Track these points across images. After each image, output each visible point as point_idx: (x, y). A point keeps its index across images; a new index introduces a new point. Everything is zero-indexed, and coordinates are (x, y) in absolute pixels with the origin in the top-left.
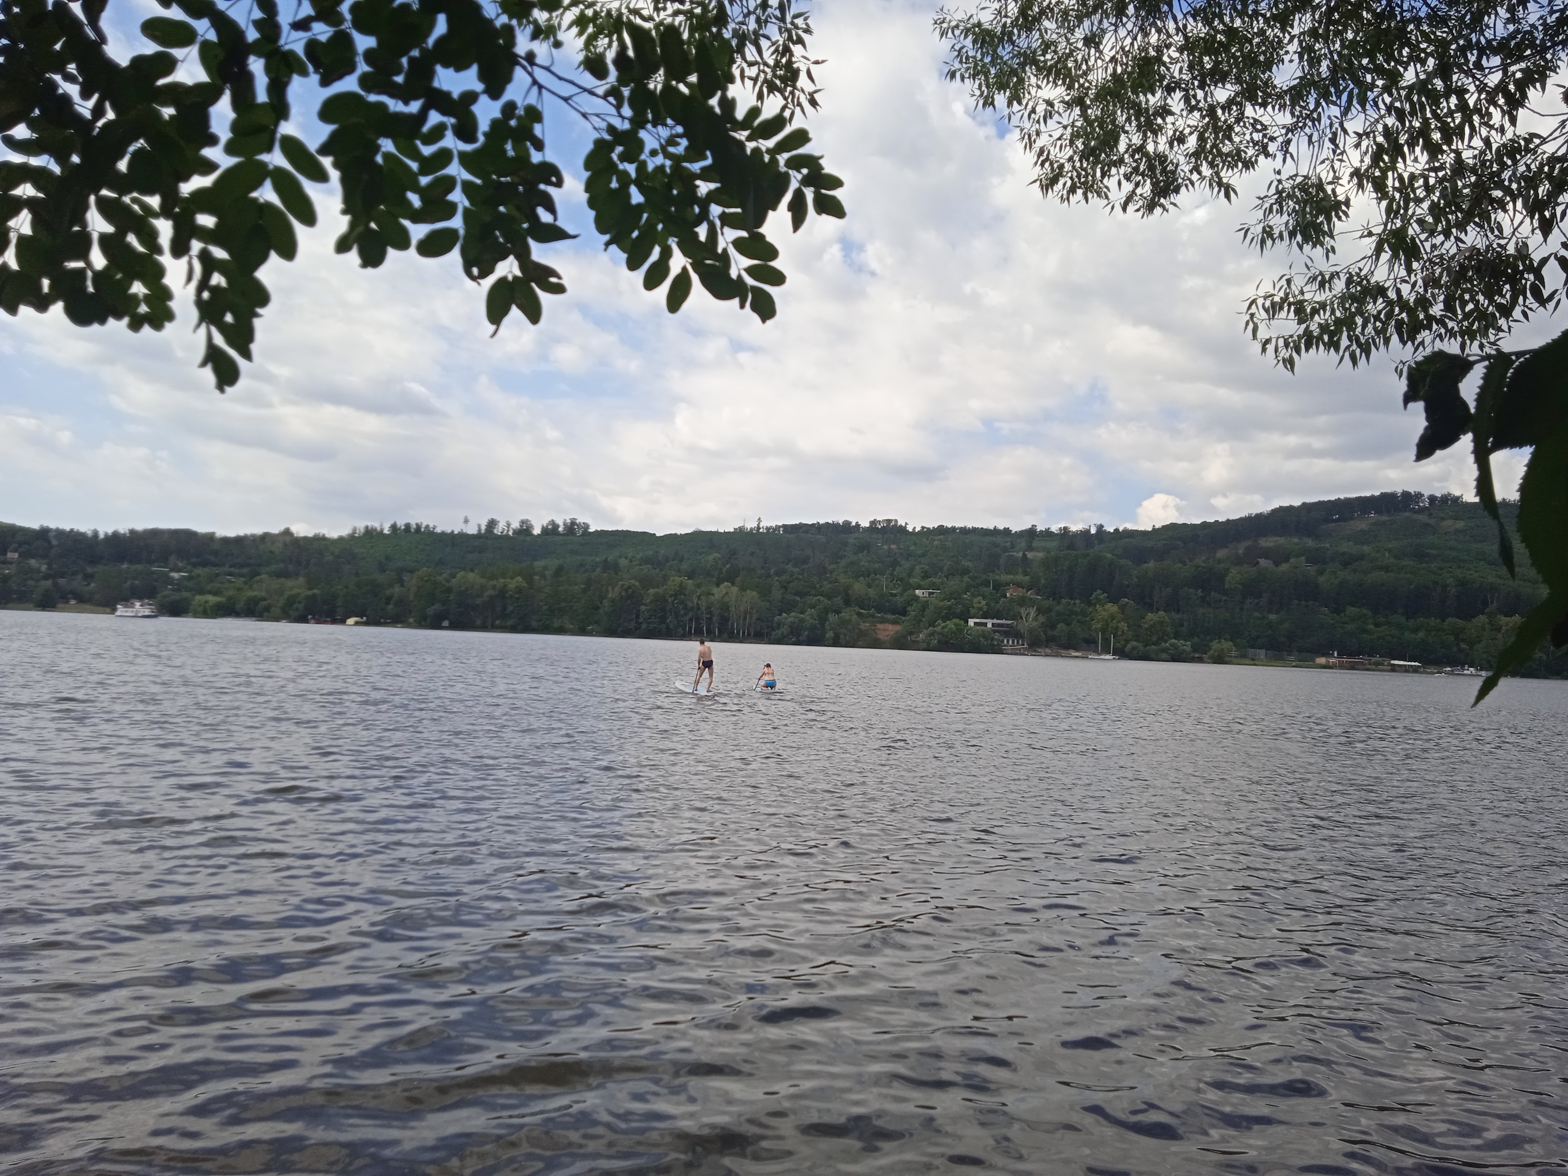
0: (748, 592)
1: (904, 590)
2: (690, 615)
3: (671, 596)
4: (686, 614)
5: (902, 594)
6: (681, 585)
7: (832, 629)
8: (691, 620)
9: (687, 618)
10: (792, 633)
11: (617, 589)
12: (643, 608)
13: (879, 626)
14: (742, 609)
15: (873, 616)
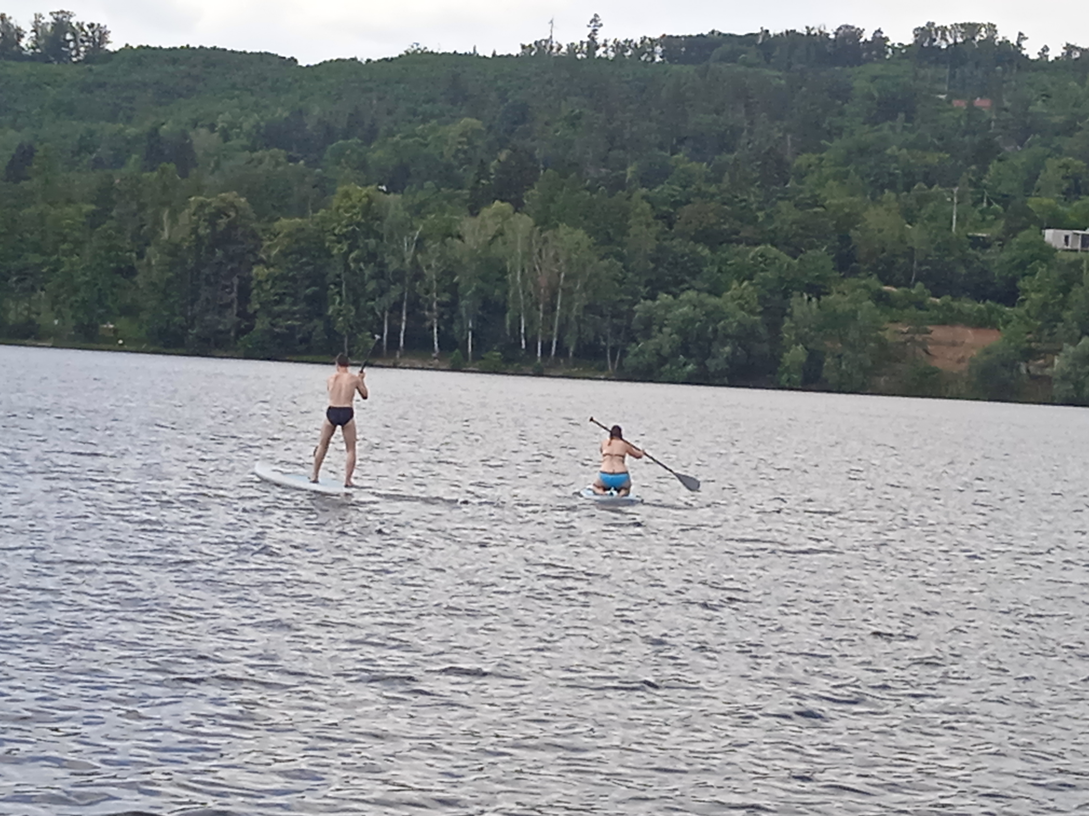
0: (563, 229)
1: (1011, 231)
2: (394, 293)
3: (340, 239)
4: (382, 292)
5: (1003, 242)
6: (367, 210)
7: (800, 339)
8: (396, 307)
9: (386, 301)
10: (685, 349)
11: (185, 217)
12: (259, 271)
13: (938, 333)
14: (543, 281)
15: (920, 305)
